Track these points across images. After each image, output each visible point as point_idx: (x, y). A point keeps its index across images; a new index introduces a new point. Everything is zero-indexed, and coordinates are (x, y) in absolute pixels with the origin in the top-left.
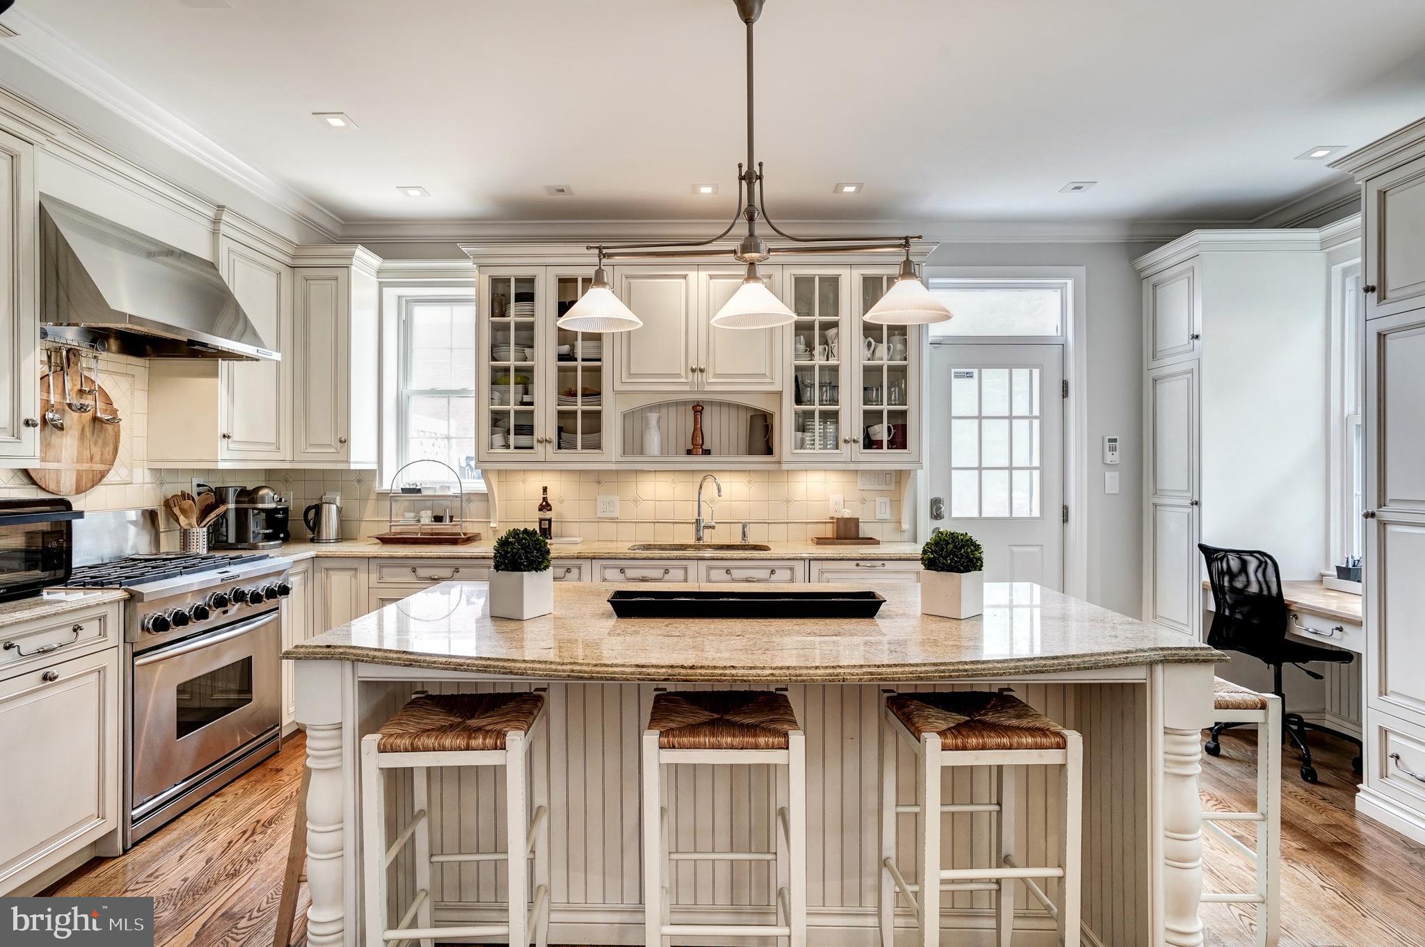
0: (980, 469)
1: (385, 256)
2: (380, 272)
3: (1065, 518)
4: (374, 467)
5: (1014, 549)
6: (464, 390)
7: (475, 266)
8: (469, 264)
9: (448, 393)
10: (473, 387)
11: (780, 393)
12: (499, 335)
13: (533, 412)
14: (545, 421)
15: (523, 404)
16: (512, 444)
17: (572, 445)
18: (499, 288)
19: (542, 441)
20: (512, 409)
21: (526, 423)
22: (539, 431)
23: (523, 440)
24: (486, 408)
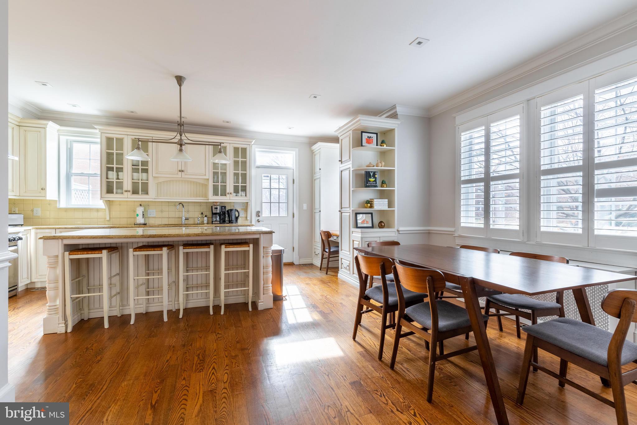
0: (271, 203)
1: (61, 125)
2: (58, 131)
3: (293, 217)
4: (57, 199)
5: (280, 225)
6: (95, 174)
7: (100, 133)
8: (97, 131)
9: (89, 175)
10: (99, 173)
11: (208, 179)
12: (109, 156)
13: (122, 182)
14: (128, 185)
15: (119, 179)
16: (115, 192)
17: (138, 193)
18: (109, 141)
19: (126, 191)
20: (115, 180)
21: (120, 185)
22: (125, 188)
23: (119, 191)
24: (104, 180)
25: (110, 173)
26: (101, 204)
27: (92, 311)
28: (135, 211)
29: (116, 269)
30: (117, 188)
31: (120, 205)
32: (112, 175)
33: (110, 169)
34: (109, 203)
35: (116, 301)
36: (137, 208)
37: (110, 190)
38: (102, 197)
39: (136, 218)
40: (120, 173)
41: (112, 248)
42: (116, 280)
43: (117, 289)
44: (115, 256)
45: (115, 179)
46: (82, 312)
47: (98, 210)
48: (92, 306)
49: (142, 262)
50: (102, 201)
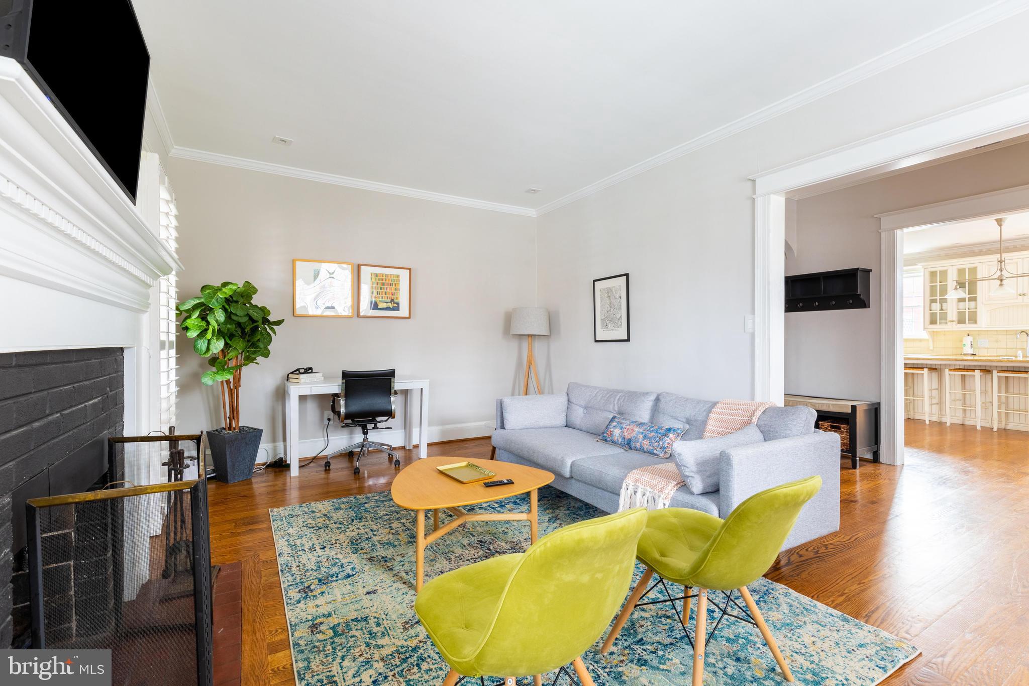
7: (923, 269)
8: (921, 268)
10: (922, 306)
12: (933, 290)
13: (946, 313)
14: (952, 314)
15: (943, 310)
16: (938, 323)
17: (964, 322)
18: (933, 274)
19: (950, 322)
20: (938, 312)
21: (944, 317)
22: (949, 318)
23: (943, 321)
24: (928, 313)
25: (934, 305)
26: (925, 335)
27: (916, 414)
28: (961, 341)
29: (935, 385)
30: (940, 319)
31: (944, 335)
32: (936, 307)
33: (933, 301)
34: (933, 334)
35: (935, 408)
36: (964, 338)
37: (933, 322)
38: (925, 328)
39: (963, 348)
40: (944, 304)
41: (932, 369)
42: (935, 393)
43: (935, 401)
44: (935, 375)
45: (938, 309)
46: (909, 413)
47: (921, 340)
48: (916, 410)
49: (959, 381)
50: (925, 331)
